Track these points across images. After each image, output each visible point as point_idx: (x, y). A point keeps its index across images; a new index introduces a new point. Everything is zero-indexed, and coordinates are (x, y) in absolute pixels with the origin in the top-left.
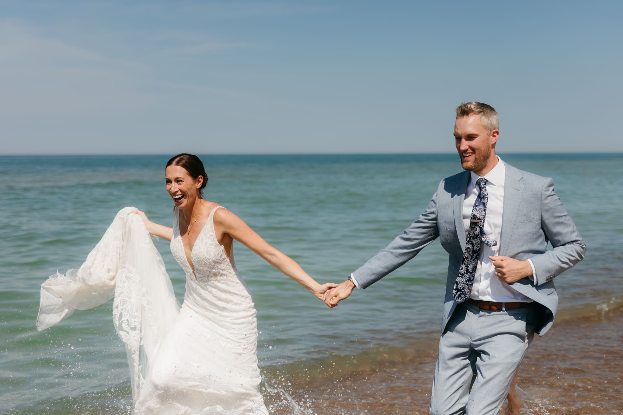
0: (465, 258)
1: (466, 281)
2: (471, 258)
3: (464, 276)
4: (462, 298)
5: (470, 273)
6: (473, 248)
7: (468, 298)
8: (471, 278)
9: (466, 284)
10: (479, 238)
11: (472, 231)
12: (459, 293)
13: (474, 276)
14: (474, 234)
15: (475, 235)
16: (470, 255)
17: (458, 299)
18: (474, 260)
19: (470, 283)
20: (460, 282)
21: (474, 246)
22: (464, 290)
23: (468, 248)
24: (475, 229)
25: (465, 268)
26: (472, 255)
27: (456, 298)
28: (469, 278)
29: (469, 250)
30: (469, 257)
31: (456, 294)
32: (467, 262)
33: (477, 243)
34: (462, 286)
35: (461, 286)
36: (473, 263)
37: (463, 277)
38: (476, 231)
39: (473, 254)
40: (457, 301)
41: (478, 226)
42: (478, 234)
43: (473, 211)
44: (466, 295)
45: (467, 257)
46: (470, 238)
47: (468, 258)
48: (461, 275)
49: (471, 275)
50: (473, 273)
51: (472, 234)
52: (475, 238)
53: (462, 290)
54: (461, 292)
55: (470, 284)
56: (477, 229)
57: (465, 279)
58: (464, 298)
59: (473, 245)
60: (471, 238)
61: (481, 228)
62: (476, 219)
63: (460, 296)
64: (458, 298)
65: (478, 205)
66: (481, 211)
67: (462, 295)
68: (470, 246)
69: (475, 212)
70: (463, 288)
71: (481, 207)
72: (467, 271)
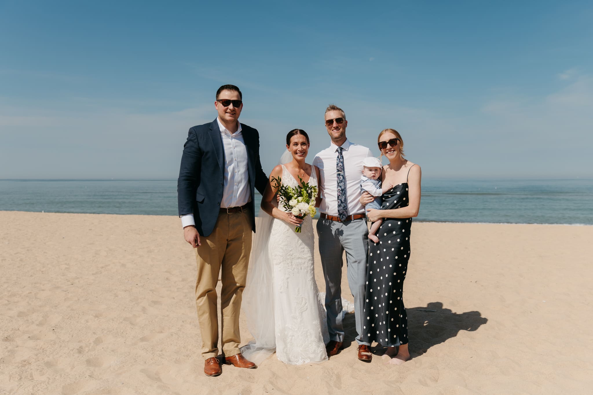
1: (343, 208)
3: (341, 206)
4: (344, 218)
5: (344, 203)
6: (342, 188)
8: (345, 205)
9: (344, 210)
13: (347, 203)
15: (340, 181)
18: (343, 195)
19: (345, 208)
20: (341, 210)
22: (345, 213)
23: (339, 190)
24: (339, 178)
28: (344, 206)
29: (339, 191)
33: (343, 185)
38: (340, 178)
39: (342, 192)
41: (341, 175)
44: (346, 215)
46: (338, 184)
51: (338, 182)
52: (341, 182)
54: (342, 215)
56: (341, 177)
59: (340, 187)
61: (343, 176)
65: (339, 163)
66: (340, 166)
67: (343, 216)
68: (340, 188)
69: (338, 168)
70: (343, 212)
71: (341, 164)
72: (342, 202)
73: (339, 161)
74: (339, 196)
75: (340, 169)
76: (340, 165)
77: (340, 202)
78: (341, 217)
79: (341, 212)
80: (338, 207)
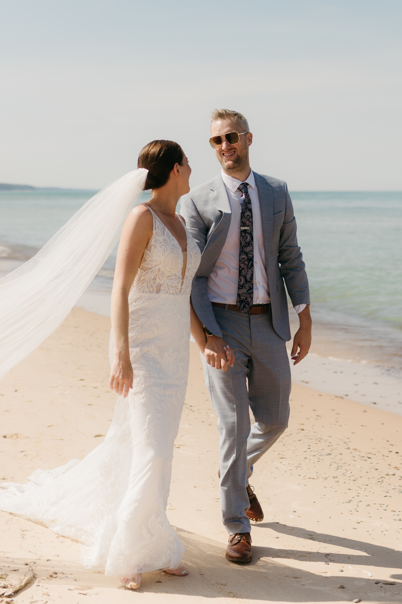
0: (241, 270)
1: (247, 291)
2: (248, 268)
4: (247, 308)
5: (250, 282)
6: (248, 257)
7: (251, 306)
8: (251, 286)
9: (248, 294)
10: (251, 244)
11: (243, 241)
12: (243, 304)
13: (253, 284)
14: (245, 242)
16: (245, 265)
17: (244, 310)
18: (250, 269)
19: (251, 291)
20: (242, 294)
21: (248, 255)
22: (247, 300)
23: (243, 258)
24: (245, 238)
25: (243, 279)
26: (247, 264)
27: (242, 309)
28: (249, 287)
29: (243, 260)
30: (245, 267)
31: (241, 306)
32: (244, 272)
33: (250, 250)
34: (245, 296)
35: (243, 297)
36: (250, 272)
37: (244, 288)
38: (247, 238)
39: (249, 263)
40: (243, 312)
41: (248, 233)
42: (250, 241)
43: (241, 219)
44: (250, 303)
45: (244, 267)
46: (242, 248)
47: (244, 269)
48: (241, 287)
49: (250, 283)
50: (251, 281)
51: (243, 244)
52: (248, 246)
53: (245, 300)
55: (251, 293)
57: (246, 289)
58: (249, 307)
59: (246, 254)
60: (244, 248)
61: (250, 235)
62: (245, 227)
63: (244, 306)
64: (243, 308)
65: (245, 211)
66: (248, 217)
67: (246, 305)
68: (244, 256)
69: (244, 220)
70: (246, 298)
71: (248, 213)
72: (246, 281)
73: (246, 208)
74: (243, 269)
75: (247, 223)
76: (248, 215)
77: (243, 280)
78: (242, 306)
79: (243, 298)
80: (239, 288)
